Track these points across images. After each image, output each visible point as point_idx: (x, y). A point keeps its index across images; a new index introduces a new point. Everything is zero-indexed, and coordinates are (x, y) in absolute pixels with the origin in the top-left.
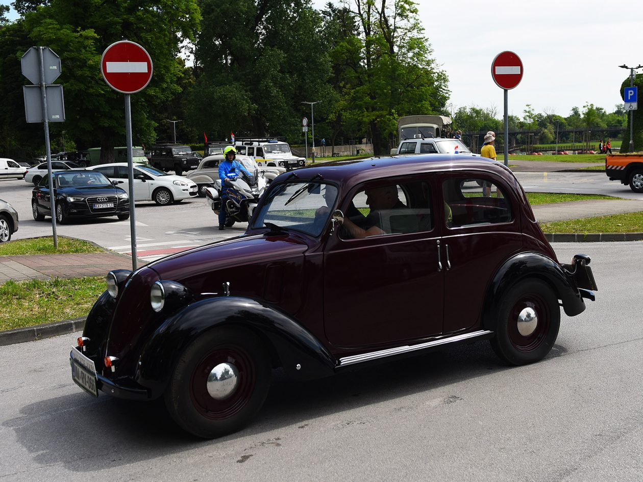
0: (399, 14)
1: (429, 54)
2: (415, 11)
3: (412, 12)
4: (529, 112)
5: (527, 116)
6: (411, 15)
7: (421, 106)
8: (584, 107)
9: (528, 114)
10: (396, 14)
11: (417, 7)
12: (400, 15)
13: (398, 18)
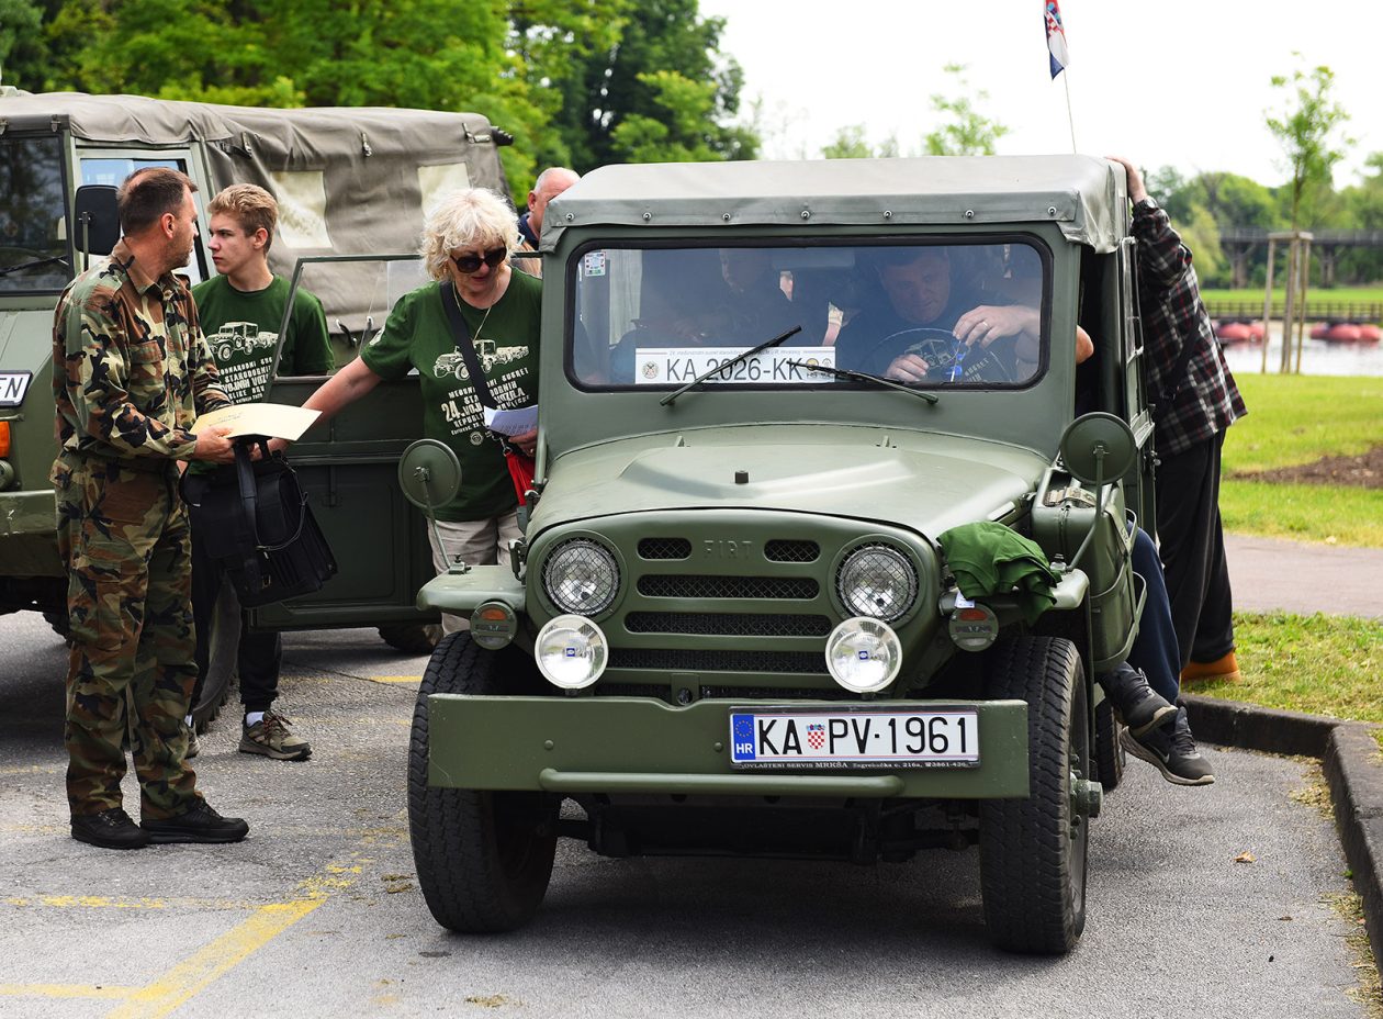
4: (959, 108)
5: (952, 129)
8: (1276, 81)
9: (952, 118)
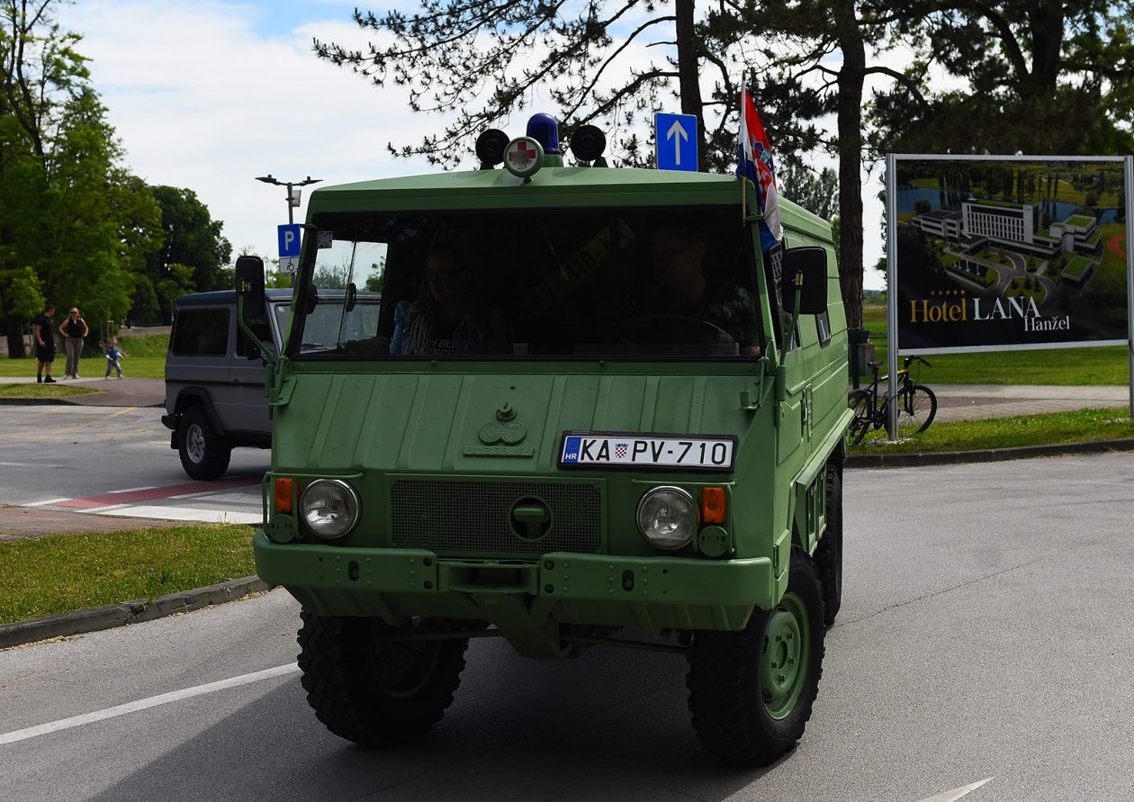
0: (50, 78)
1: (118, 159)
2: (84, 74)
3: (79, 75)
6: (75, 79)
7: (96, 260)
10: (44, 76)
11: (85, 64)
12: (55, 78)
13: (49, 85)
